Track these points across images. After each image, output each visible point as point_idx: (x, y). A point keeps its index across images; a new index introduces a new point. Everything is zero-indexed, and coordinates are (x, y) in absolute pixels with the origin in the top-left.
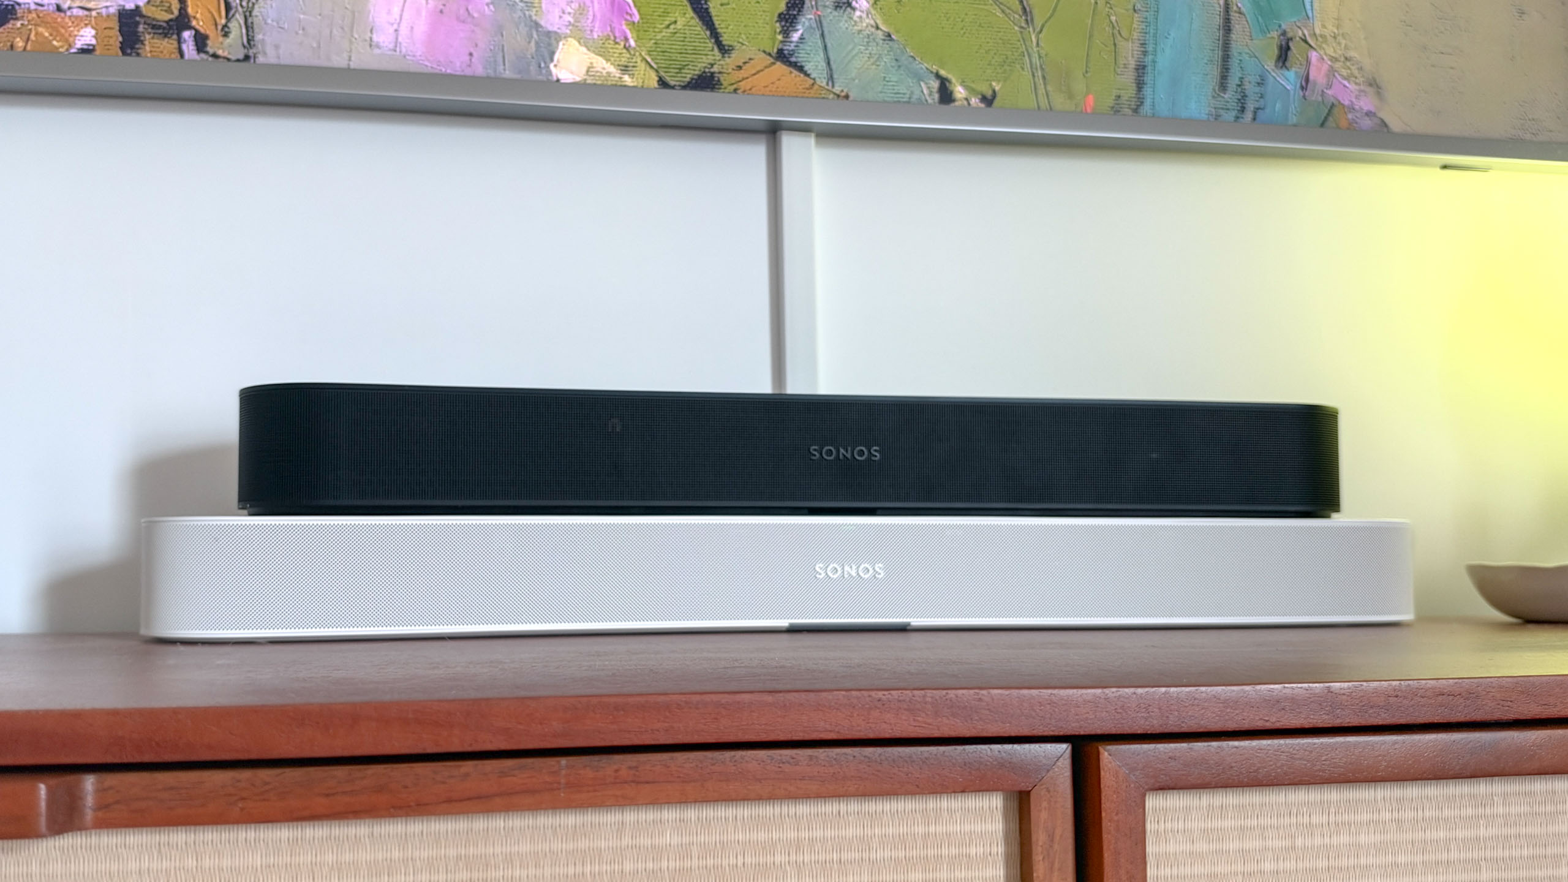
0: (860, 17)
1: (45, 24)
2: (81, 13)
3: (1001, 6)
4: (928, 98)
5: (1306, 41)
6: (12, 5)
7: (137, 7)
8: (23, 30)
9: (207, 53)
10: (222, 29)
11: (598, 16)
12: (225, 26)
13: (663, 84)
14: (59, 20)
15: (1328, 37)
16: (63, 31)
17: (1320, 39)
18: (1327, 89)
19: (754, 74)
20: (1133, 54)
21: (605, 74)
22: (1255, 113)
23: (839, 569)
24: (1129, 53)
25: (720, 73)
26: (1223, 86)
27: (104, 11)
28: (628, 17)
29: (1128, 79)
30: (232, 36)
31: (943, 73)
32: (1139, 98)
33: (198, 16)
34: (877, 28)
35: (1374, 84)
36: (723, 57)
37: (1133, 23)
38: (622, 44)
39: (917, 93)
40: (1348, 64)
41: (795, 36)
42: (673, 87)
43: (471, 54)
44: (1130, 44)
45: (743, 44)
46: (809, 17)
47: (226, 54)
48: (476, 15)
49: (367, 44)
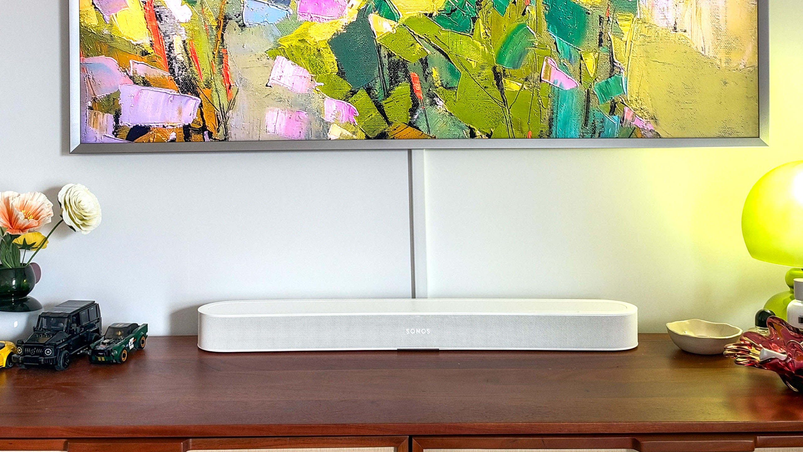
0: (440, 108)
1: (159, 132)
2: (171, 127)
3: (495, 100)
4: (466, 136)
5: (623, 103)
6: (149, 127)
7: (189, 124)
8: (153, 135)
9: (212, 138)
10: (217, 130)
11: (344, 115)
12: (218, 128)
13: (368, 138)
14: (164, 130)
15: (634, 101)
16: (165, 134)
17: (630, 102)
18: (632, 122)
19: (401, 131)
20: (548, 114)
21: (346, 135)
22: (600, 134)
23: (414, 331)
24: (546, 114)
25: (388, 132)
26: (586, 124)
27: (178, 126)
28: (355, 115)
29: (546, 124)
30: (220, 132)
31: (471, 126)
32: (550, 131)
33: (209, 126)
34: (446, 111)
35: (654, 118)
36: (389, 126)
37: (548, 102)
38: (353, 124)
39: (461, 133)
40: (642, 111)
41: (416, 117)
42: (370, 139)
43: (300, 132)
44: (547, 110)
45: (396, 121)
46: (420, 109)
47: (218, 138)
48: (302, 118)
49: (265, 131)
